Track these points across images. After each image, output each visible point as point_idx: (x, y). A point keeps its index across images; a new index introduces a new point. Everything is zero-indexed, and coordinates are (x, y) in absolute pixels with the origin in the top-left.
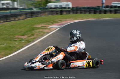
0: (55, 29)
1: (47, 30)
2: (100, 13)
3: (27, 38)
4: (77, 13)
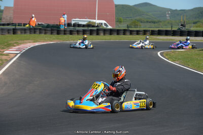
0: (16, 56)
1: (4, 57)
2: (65, 34)
4: (35, 33)
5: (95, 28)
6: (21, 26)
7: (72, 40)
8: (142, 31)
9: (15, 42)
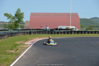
0: (31, 45)
1: (25, 46)
2: (55, 34)
3: (15, 52)
4: (40, 33)
5: (70, 31)
6: (33, 30)
7: (58, 37)
8: (94, 32)
9: (30, 38)
